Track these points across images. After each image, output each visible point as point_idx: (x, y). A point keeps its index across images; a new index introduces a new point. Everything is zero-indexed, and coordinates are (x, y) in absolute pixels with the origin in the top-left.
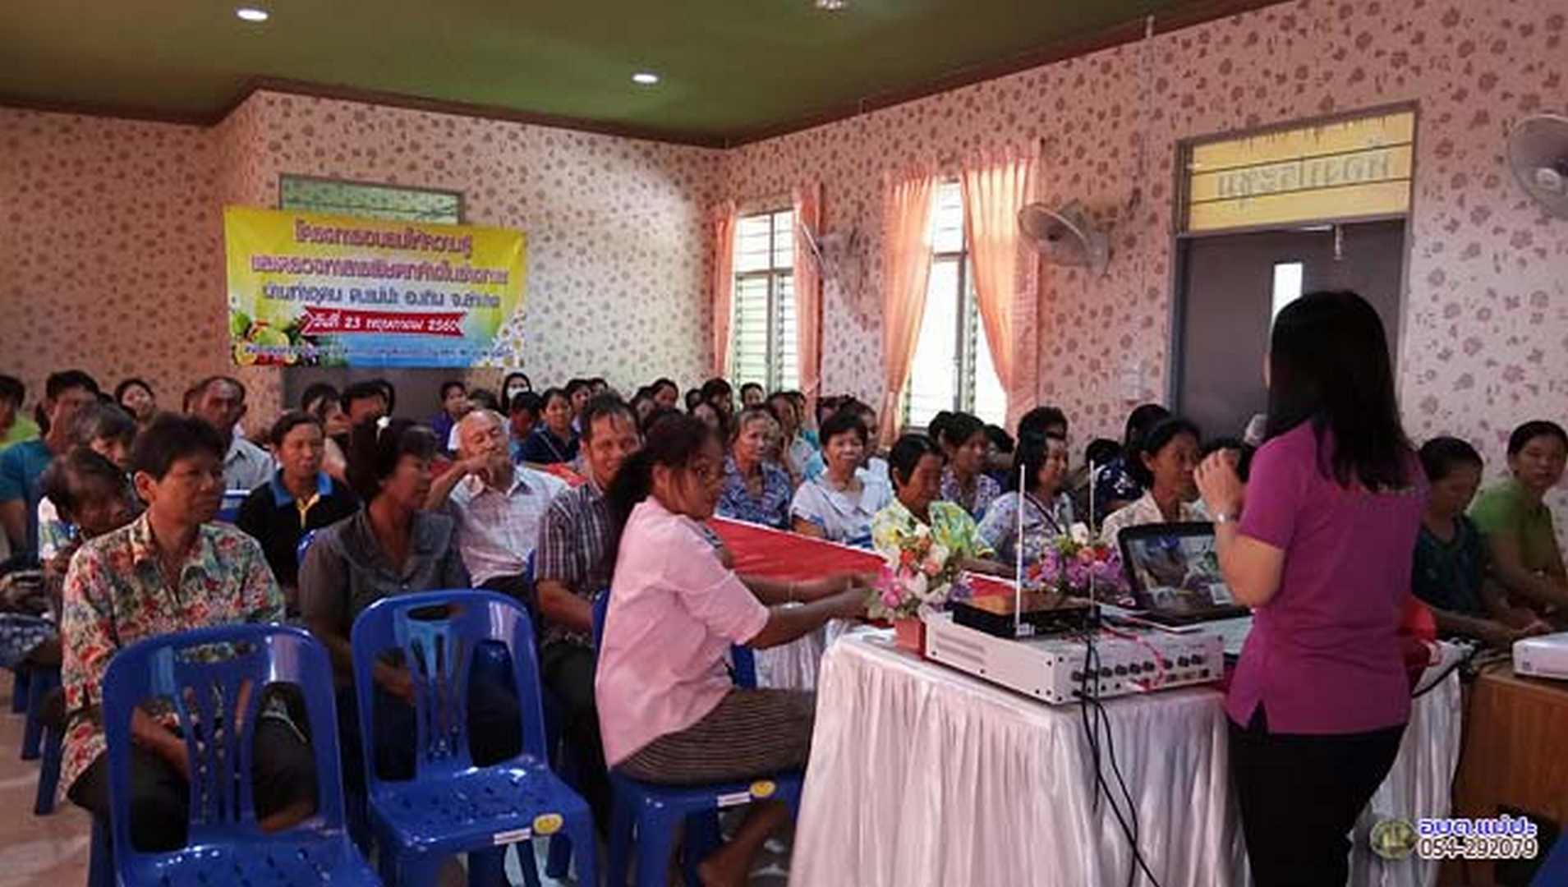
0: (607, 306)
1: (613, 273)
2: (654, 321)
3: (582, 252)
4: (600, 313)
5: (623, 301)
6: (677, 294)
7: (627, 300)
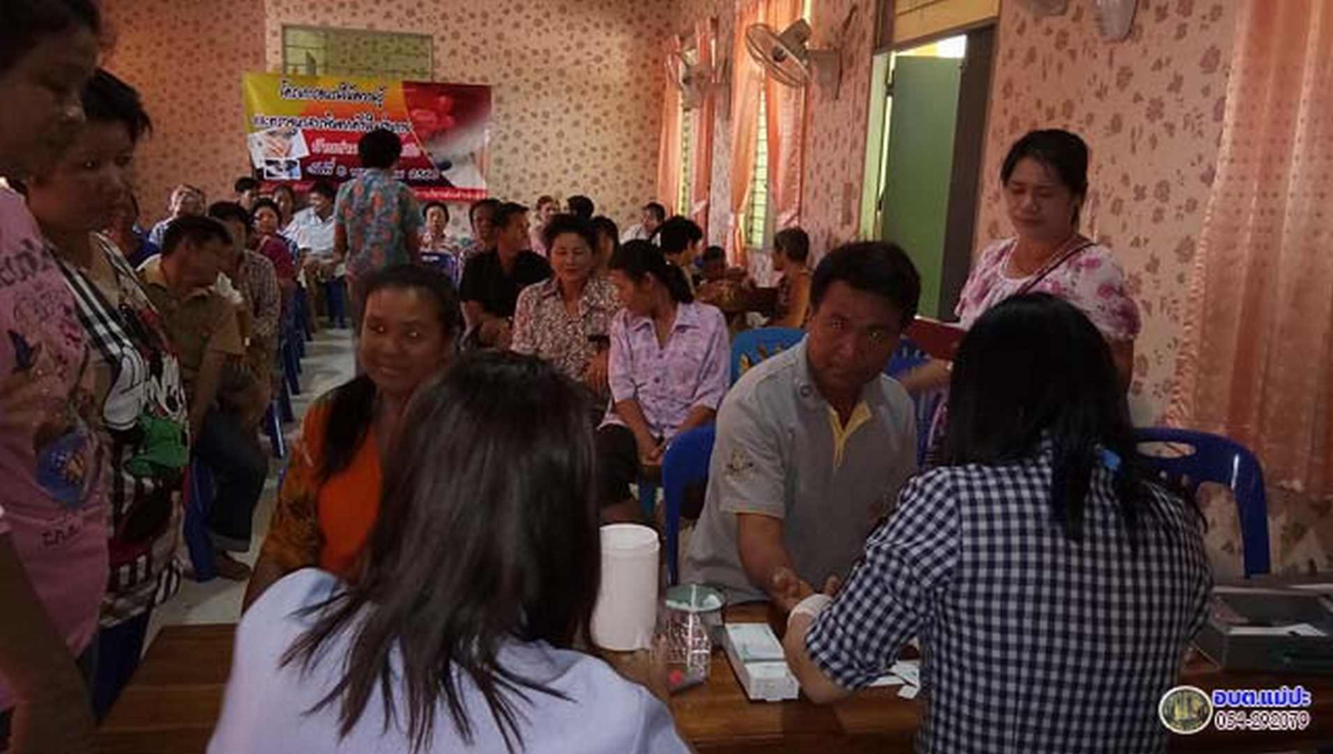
0: (560, 135)
1: (567, 104)
2: (605, 149)
3: (537, 86)
4: (553, 141)
5: (576, 130)
6: (627, 124)
7: (580, 130)
